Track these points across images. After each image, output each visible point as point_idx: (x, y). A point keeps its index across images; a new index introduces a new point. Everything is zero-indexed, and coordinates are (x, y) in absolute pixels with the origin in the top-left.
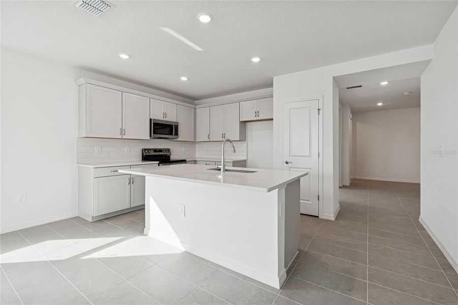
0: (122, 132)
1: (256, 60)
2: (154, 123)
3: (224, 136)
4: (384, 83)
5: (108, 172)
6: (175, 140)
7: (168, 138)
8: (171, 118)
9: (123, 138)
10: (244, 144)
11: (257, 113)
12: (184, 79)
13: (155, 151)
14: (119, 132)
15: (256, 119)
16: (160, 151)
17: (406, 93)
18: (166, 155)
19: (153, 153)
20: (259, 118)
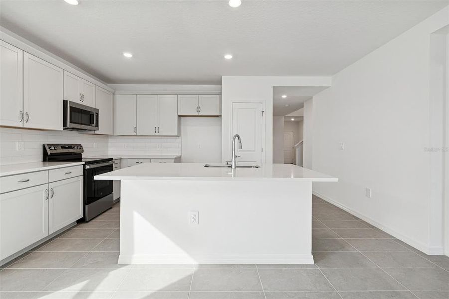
0: (24, 115)
1: (228, 57)
2: (71, 107)
3: (157, 129)
4: (284, 96)
5: (14, 183)
6: (93, 132)
7: (85, 130)
8: (89, 102)
9: (25, 126)
10: (179, 140)
11: (199, 108)
12: (128, 55)
13: (63, 147)
14: (19, 117)
15: (197, 114)
16: (70, 147)
17: (287, 105)
18: (75, 154)
19: (60, 151)
20: (200, 114)
